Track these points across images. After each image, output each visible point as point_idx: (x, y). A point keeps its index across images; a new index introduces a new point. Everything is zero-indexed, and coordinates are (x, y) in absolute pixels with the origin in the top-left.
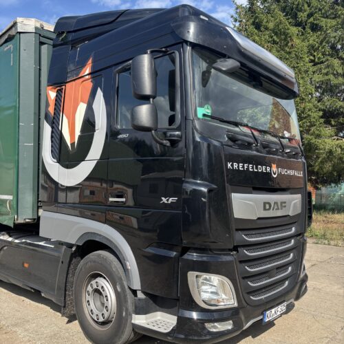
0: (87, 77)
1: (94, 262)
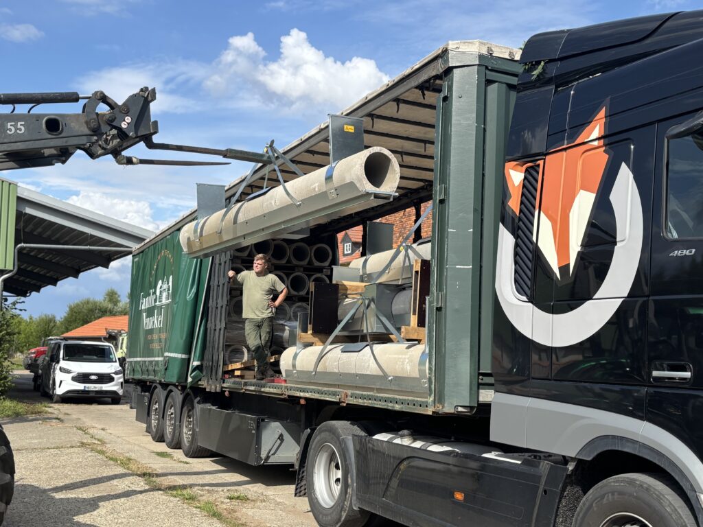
0: (596, 143)
1: (621, 493)
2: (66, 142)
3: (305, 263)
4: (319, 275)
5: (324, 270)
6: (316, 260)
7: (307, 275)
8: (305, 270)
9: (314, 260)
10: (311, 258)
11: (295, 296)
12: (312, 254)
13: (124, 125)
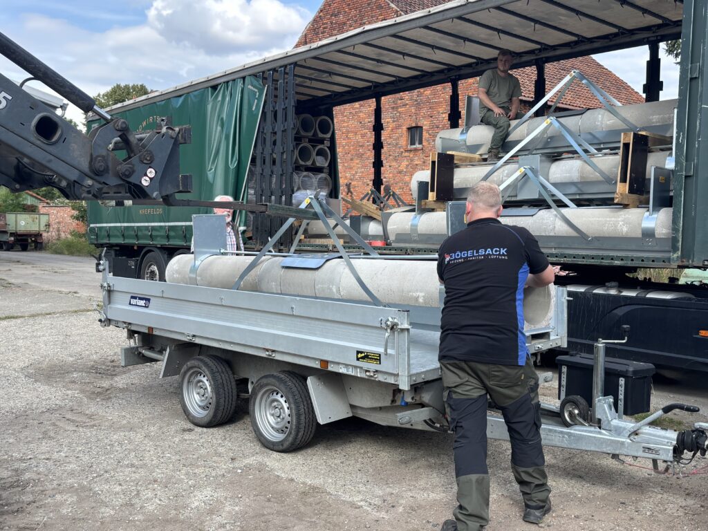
2: (50, 161)
3: (310, 134)
4: (321, 146)
5: (325, 142)
6: (320, 131)
7: (312, 146)
8: (310, 141)
9: (318, 131)
10: (315, 129)
11: (302, 166)
12: (317, 126)
13: (145, 182)
